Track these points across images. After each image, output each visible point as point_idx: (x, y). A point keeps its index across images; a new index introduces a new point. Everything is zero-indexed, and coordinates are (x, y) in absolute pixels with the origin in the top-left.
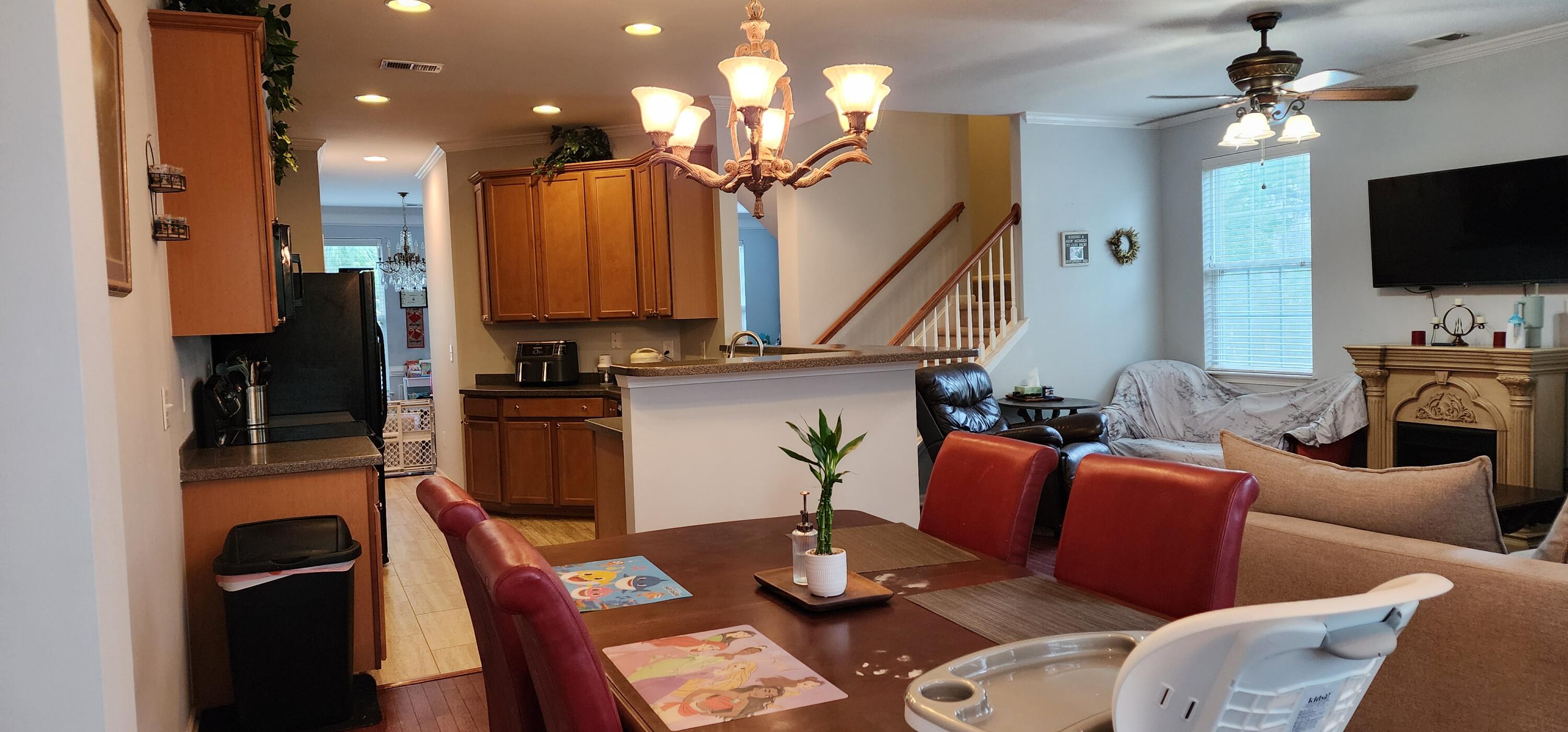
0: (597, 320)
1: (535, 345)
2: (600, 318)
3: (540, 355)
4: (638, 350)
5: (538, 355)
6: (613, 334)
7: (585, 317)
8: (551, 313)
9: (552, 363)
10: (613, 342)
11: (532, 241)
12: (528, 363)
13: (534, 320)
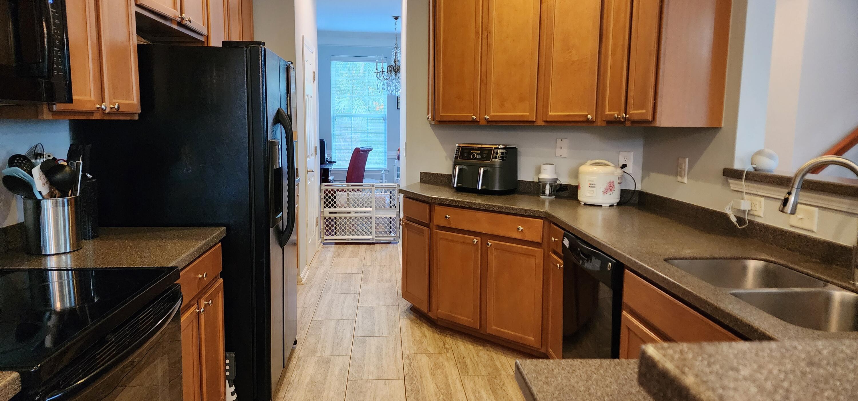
0: (543, 124)
1: (473, 149)
2: (546, 122)
3: (478, 159)
4: (590, 162)
5: (475, 159)
6: (559, 141)
7: (530, 119)
8: (492, 114)
9: (489, 169)
10: (558, 150)
11: (479, 33)
12: (465, 167)
13: (474, 121)
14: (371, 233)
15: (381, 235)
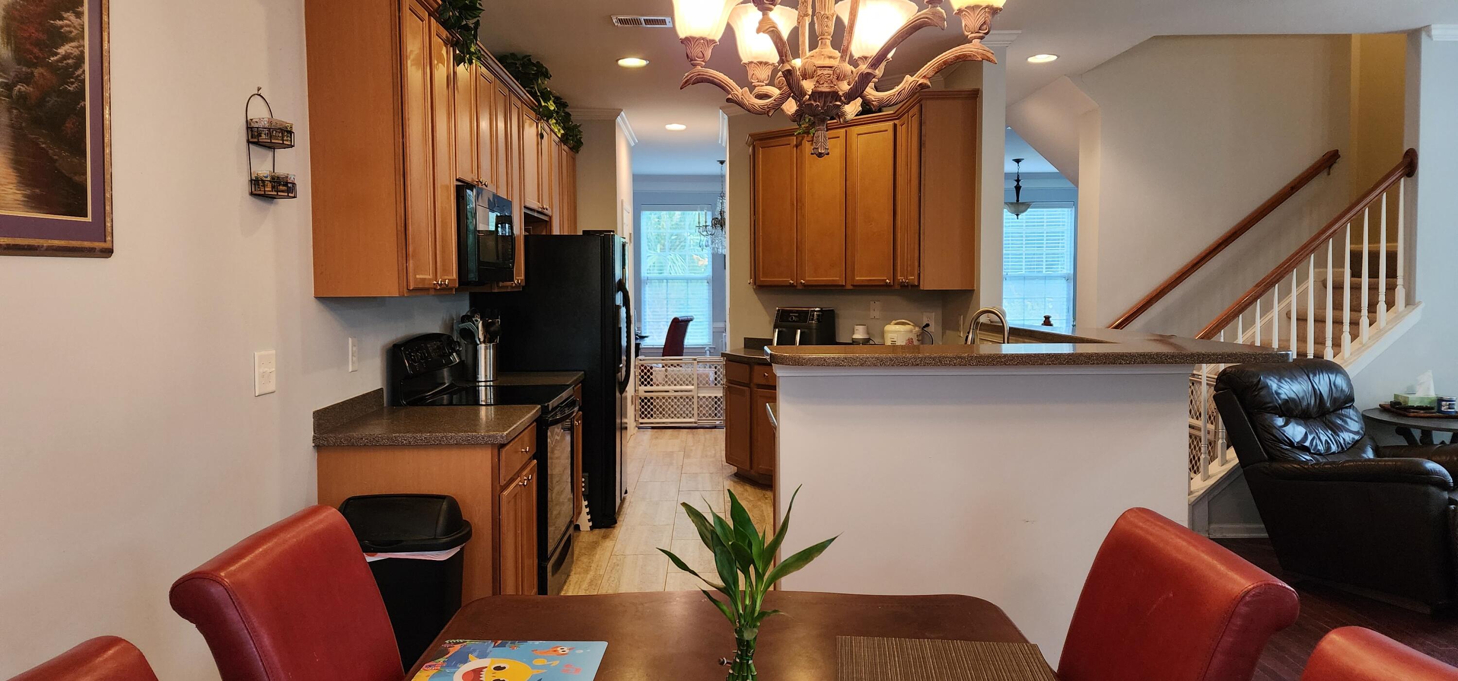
0: (851, 287)
1: (792, 312)
2: (853, 286)
3: (796, 322)
4: (894, 322)
5: (794, 321)
6: (872, 303)
7: (840, 284)
8: (807, 279)
9: (806, 330)
10: (872, 311)
11: (793, 204)
12: (784, 329)
13: (792, 285)
14: (693, 415)
15: (704, 418)
